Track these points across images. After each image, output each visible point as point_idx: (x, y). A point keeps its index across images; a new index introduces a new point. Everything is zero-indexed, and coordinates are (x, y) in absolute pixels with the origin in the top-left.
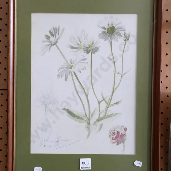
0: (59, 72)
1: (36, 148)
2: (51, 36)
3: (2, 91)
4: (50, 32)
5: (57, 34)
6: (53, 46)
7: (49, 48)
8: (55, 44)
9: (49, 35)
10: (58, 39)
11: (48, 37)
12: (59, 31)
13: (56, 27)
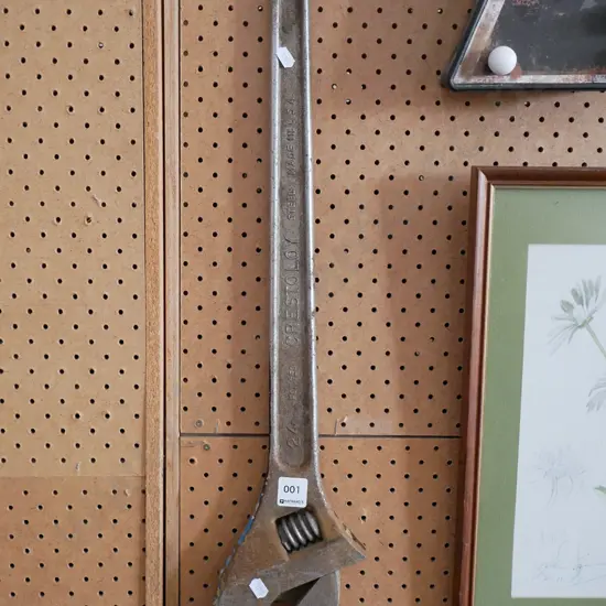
0: (592, 395)
1: (519, 590)
2: (575, 304)
3: (437, 439)
4: (574, 293)
5: (593, 299)
6: (579, 330)
7: (570, 334)
8: (585, 324)
9: (572, 300)
10: (594, 312)
11: (567, 307)
12: (597, 291)
13: (590, 282)
